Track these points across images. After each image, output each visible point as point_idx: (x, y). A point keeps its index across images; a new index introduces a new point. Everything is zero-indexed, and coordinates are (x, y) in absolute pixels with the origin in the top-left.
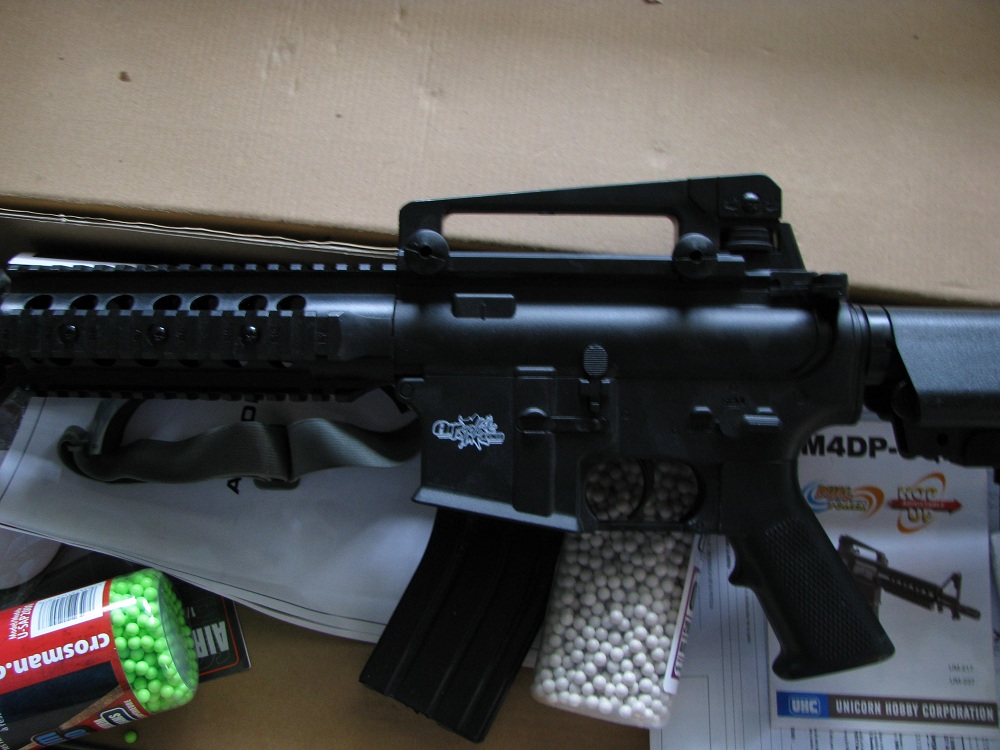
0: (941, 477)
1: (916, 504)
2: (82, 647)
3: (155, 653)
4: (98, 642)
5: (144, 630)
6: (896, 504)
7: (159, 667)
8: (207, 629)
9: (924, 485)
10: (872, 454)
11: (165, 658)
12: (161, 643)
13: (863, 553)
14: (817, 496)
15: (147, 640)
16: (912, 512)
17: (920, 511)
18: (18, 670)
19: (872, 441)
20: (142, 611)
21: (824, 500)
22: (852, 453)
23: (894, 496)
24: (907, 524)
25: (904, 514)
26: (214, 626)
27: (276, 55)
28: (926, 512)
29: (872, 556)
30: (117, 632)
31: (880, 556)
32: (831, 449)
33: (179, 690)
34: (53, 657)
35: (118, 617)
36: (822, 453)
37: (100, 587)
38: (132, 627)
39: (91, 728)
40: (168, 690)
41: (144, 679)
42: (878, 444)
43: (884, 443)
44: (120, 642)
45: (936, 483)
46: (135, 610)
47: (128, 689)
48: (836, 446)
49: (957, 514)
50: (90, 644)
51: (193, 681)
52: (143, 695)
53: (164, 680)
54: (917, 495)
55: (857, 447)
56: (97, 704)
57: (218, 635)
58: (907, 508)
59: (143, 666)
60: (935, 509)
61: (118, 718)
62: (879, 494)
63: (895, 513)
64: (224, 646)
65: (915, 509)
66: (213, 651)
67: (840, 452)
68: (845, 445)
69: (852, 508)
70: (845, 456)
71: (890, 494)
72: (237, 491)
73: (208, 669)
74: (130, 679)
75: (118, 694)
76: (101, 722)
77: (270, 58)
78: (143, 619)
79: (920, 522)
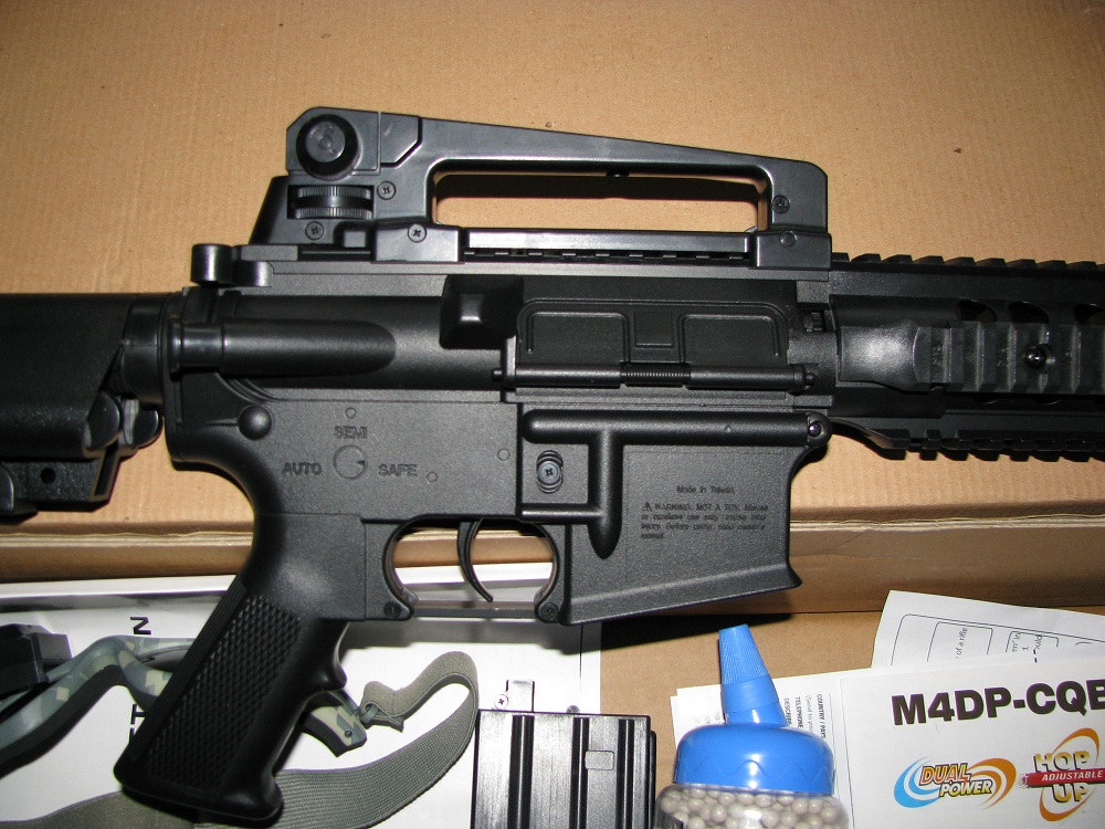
0: (1092, 735)
1: (1062, 777)
6: (1035, 781)
9: (1070, 748)
10: (992, 714)
14: (924, 782)
16: (1059, 789)
17: (1068, 786)
19: (990, 692)
21: (933, 786)
22: (964, 715)
23: (1031, 769)
24: (1053, 807)
25: (1048, 793)
28: (1077, 785)
32: (934, 713)
36: (922, 720)
42: (998, 697)
43: (1006, 696)
45: (1084, 743)
48: (940, 708)
54: (1061, 764)
55: (969, 704)
58: (1050, 784)
60: (1090, 782)
62: (1008, 768)
63: (1036, 793)
65: (1062, 784)
67: (947, 715)
68: (953, 705)
69: (972, 793)
70: (955, 718)
71: (1024, 768)
79: (1073, 803)
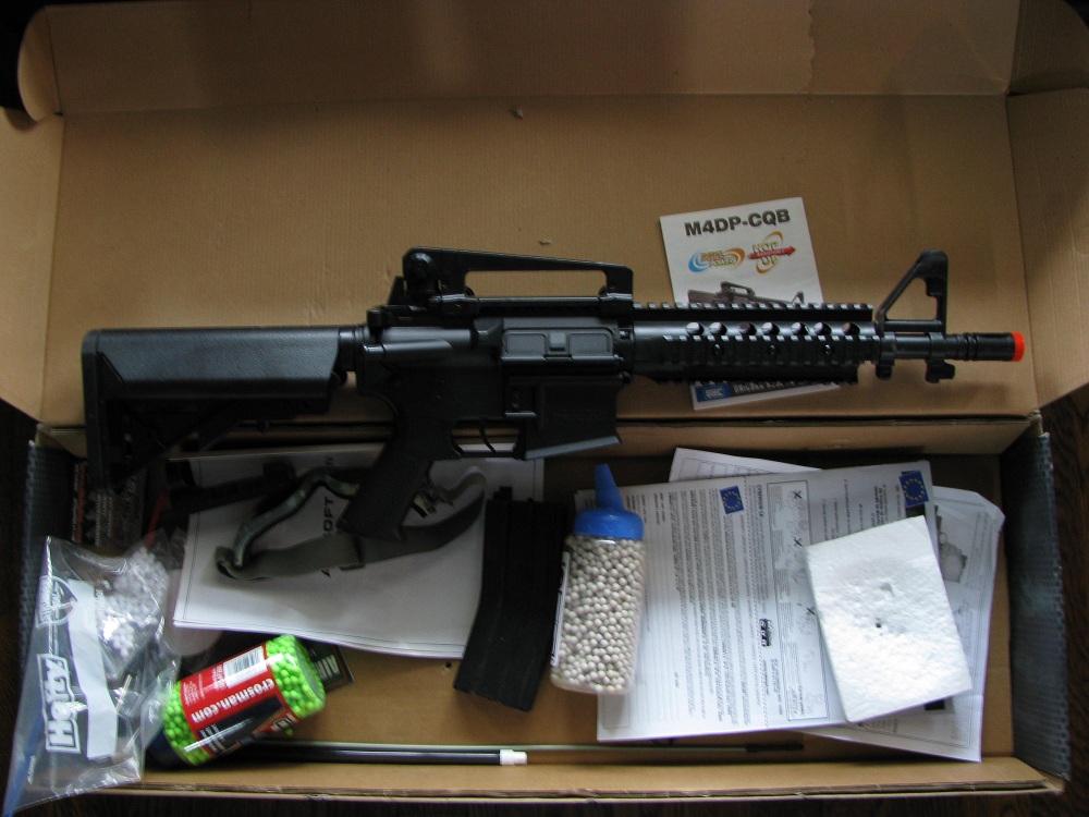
0: (780, 234)
1: (766, 254)
2: (258, 689)
3: (300, 685)
4: (268, 684)
5: (292, 673)
6: (754, 257)
7: (303, 692)
8: (324, 661)
9: (770, 241)
10: (733, 228)
11: (306, 687)
12: (303, 678)
13: (738, 291)
14: (702, 260)
15: (294, 679)
16: (765, 259)
17: (769, 258)
18: (224, 706)
19: (731, 220)
20: (288, 662)
21: (706, 262)
22: (719, 229)
23: (752, 252)
24: (762, 267)
25: (760, 261)
26: (328, 659)
27: (313, 312)
28: (773, 257)
29: (745, 292)
30: (275, 676)
31: (749, 291)
32: (705, 230)
33: (317, 702)
34: (243, 696)
35: (275, 668)
36: (700, 233)
37: (259, 650)
38: (285, 673)
39: (269, 732)
40: (310, 705)
41: (297, 701)
42: (735, 221)
43: (739, 220)
44: (279, 682)
45: (776, 238)
46: (284, 663)
47: (288, 708)
48: (708, 227)
49: (794, 255)
50: (262, 685)
51: (322, 696)
52: (297, 709)
53: (306, 698)
54: (766, 248)
55: (722, 225)
56: (271, 719)
57: (331, 663)
58: (761, 258)
59: (294, 694)
60: (779, 255)
61: (283, 724)
62: (741, 252)
63: (754, 262)
64: (336, 670)
65: (766, 257)
66: (330, 674)
67: (711, 230)
68: (714, 225)
69: (725, 264)
70: (715, 232)
71: (749, 251)
72: (328, 575)
73: (330, 685)
74: (287, 701)
75: (283, 711)
76: (275, 728)
77: (311, 314)
78: (290, 667)
79: (771, 265)
